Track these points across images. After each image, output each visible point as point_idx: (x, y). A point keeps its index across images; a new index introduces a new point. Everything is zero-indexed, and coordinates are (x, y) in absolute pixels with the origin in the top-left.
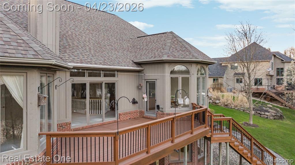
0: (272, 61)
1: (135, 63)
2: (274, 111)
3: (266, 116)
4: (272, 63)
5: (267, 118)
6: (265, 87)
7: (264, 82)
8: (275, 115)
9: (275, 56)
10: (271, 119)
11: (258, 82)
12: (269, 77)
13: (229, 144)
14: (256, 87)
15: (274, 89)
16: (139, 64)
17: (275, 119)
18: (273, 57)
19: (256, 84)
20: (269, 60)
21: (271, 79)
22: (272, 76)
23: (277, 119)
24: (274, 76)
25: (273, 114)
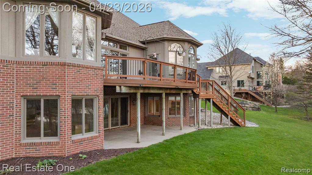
0: (253, 64)
1: (140, 42)
2: (253, 105)
3: (246, 108)
4: (253, 66)
5: (247, 109)
6: (246, 88)
7: (247, 84)
8: (254, 107)
9: (255, 60)
10: (250, 110)
11: (240, 83)
12: (250, 80)
13: (213, 100)
14: (239, 88)
15: (255, 90)
16: (143, 43)
17: (253, 110)
18: (253, 61)
19: (239, 85)
20: (250, 63)
21: (252, 82)
22: (252, 79)
23: (255, 110)
24: (255, 79)
25: (252, 106)
